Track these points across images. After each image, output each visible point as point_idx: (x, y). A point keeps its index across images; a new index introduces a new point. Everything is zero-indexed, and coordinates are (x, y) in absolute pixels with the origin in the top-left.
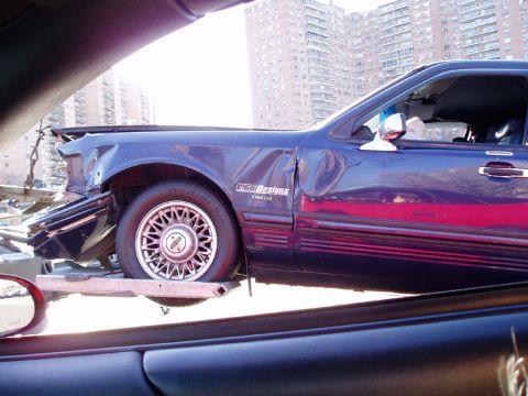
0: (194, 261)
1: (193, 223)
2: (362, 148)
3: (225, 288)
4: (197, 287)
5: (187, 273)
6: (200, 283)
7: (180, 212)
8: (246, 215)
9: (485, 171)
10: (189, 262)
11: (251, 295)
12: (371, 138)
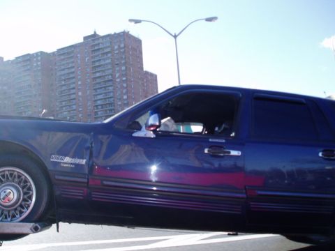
0: (19, 209)
1: (20, 182)
2: (134, 135)
3: (39, 227)
4: (19, 226)
5: (14, 216)
6: (21, 224)
7: (11, 175)
8: (56, 177)
9: (208, 151)
10: (16, 209)
11: (58, 231)
12: (139, 128)
